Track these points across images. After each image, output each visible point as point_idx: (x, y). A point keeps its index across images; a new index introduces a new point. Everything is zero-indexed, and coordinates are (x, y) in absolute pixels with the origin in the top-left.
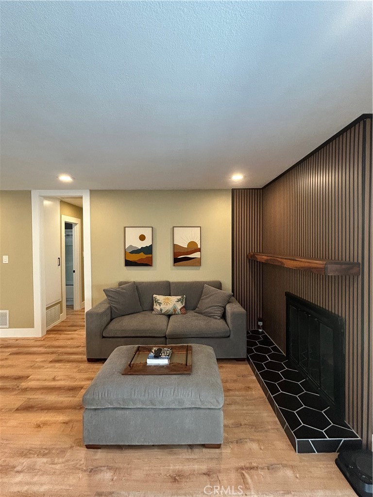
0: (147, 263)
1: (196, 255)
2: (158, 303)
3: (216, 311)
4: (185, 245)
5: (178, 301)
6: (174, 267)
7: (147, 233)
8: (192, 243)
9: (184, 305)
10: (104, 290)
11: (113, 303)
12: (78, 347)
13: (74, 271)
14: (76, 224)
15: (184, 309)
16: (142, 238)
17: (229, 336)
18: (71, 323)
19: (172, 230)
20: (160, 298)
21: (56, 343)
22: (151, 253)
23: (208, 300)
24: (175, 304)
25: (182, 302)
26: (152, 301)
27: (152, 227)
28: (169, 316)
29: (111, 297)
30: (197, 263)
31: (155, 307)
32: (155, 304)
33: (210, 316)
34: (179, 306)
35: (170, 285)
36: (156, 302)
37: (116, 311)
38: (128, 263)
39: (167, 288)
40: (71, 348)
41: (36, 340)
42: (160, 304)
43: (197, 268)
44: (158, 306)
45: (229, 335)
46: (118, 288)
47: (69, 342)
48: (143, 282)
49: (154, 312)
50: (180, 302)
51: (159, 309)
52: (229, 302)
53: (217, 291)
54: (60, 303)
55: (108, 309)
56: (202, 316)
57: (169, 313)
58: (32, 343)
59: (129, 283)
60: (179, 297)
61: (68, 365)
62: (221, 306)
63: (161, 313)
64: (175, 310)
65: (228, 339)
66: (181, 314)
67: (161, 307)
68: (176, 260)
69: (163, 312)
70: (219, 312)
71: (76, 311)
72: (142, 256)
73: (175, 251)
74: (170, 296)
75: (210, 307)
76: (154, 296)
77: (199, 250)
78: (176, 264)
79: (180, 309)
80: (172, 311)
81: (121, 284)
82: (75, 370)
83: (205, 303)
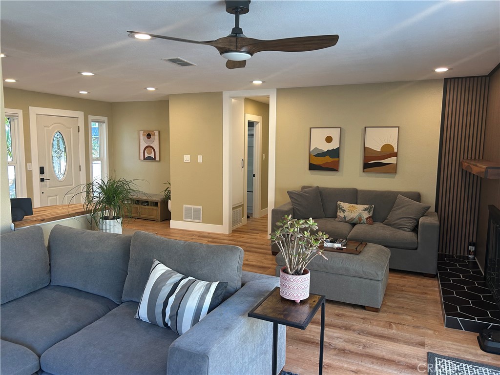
0: (333, 168)
1: (392, 160)
2: (342, 209)
3: (406, 223)
4: (378, 149)
5: (364, 210)
6: (363, 174)
7: (335, 134)
8: (387, 147)
9: (371, 215)
10: (288, 192)
11: (297, 205)
12: (262, 245)
13: (254, 176)
14: (258, 122)
15: (371, 219)
16: (329, 139)
17: (416, 249)
18: (252, 228)
19: (363, 130)
20: (345, 205)
21: (242, 240)
22: (338, 157)
23: (400, 211)
24: (360, 213)
25: (369, 212)
26: (337, 208)
27: (341, 128)
28: (354, 225)
29: (294, 199)
30: (393, 170)
31: (338, 214)
32: (339, 211)
33: (399, 228)
34: (365, 215)
35: (357, 193)
36: (340, 209)
37: (298, 213)
38: (313, 167)
39: (354, 196)
40: (256, 244)
41: (225, 235)
42: (344, 211)
43: (391, 175)
44: (342, 213)
45: (416, 246)
46: (301, 191)
47: (254, 241)
48: (327, 188)
49: (337, 219)
50: (366, 212)
51: (343, 216)
52: (423, 216)
53: (412, 202)
54: (242, 206)
55: (291, 209)
56: (390, 227)
57: (354, 222)
58: (222, 237)
59: (312, 187)
60: (367, 206)
61: (256, 255)
62: (413, 219)
63: (344, 220)
64: (360, 218)
65: (415, 251)
66: (367, 224)
67: (345, 214)
68: (367, 166)
69: (347, 220)
70: (410, 224)
71: (255, 219)
72: (328, 159)
73: (366, 155)
74: (357, 204)
75: (400, 218)
76: (339, 202)
77: (396, 155)
78: (366, 170)
79: (367, 219)
80: (357, 219)
81: (304, 188)
82: (262, 258)
83: (395, 215)
